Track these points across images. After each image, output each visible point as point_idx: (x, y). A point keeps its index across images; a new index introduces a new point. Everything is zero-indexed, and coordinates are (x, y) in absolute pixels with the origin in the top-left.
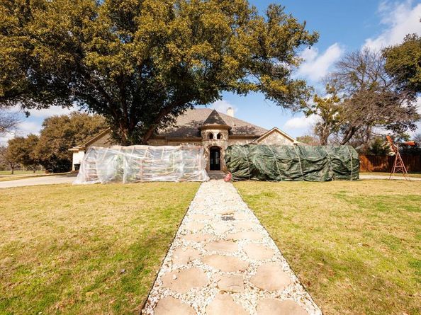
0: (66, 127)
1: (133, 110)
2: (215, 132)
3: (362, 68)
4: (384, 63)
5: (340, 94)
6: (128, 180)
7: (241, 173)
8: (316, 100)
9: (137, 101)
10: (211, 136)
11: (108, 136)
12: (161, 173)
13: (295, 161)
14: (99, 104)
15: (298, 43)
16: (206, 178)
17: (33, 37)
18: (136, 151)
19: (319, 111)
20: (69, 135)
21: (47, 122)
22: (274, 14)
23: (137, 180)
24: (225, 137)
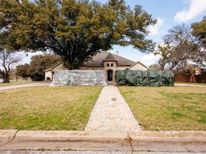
0: (42, 60)
1: (73, 53)
2: (110, 63)
3: (181, 33)
4: (191, 30)
5: (170, 45)
6: (72, 85)
7: (121, 82)
8: (159, 47)
9: (75, 49)
10: (108, 65)
11: (62, 65)
12: (86, 82)
13: (145, 78)
14: (58, 50)
15: (148, 24)
16: (106, 84)
17: (34, 25)
18: (75, 73)
19: (161, 53)
20: (43, 63)
21: (33, 57)
22: (138, 9)
23: (76, 85)
24: (115, 65)
